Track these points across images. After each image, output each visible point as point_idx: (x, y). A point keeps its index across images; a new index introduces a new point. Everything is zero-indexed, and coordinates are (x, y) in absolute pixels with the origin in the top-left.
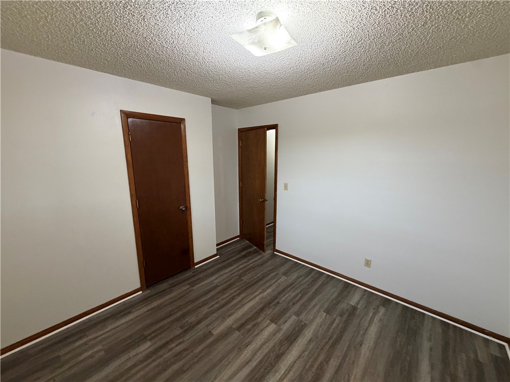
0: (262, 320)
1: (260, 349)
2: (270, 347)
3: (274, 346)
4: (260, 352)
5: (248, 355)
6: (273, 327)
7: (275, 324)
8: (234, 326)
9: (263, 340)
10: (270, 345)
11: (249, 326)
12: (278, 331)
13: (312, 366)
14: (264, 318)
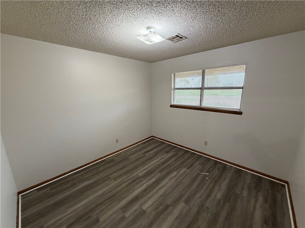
0: (151, 213)
1: (154, 194)
2: (148, 195)
3: (146, 195)
4: (154, 192)
5: (160, 191)
6: (144, 207)
7: (143, 209)
8: (172, 208)
9: (152, 198)
10: (148, 196)
11: (161, 208)
12: (142, 204)
13: (131, 187)
14: (150, 214)
